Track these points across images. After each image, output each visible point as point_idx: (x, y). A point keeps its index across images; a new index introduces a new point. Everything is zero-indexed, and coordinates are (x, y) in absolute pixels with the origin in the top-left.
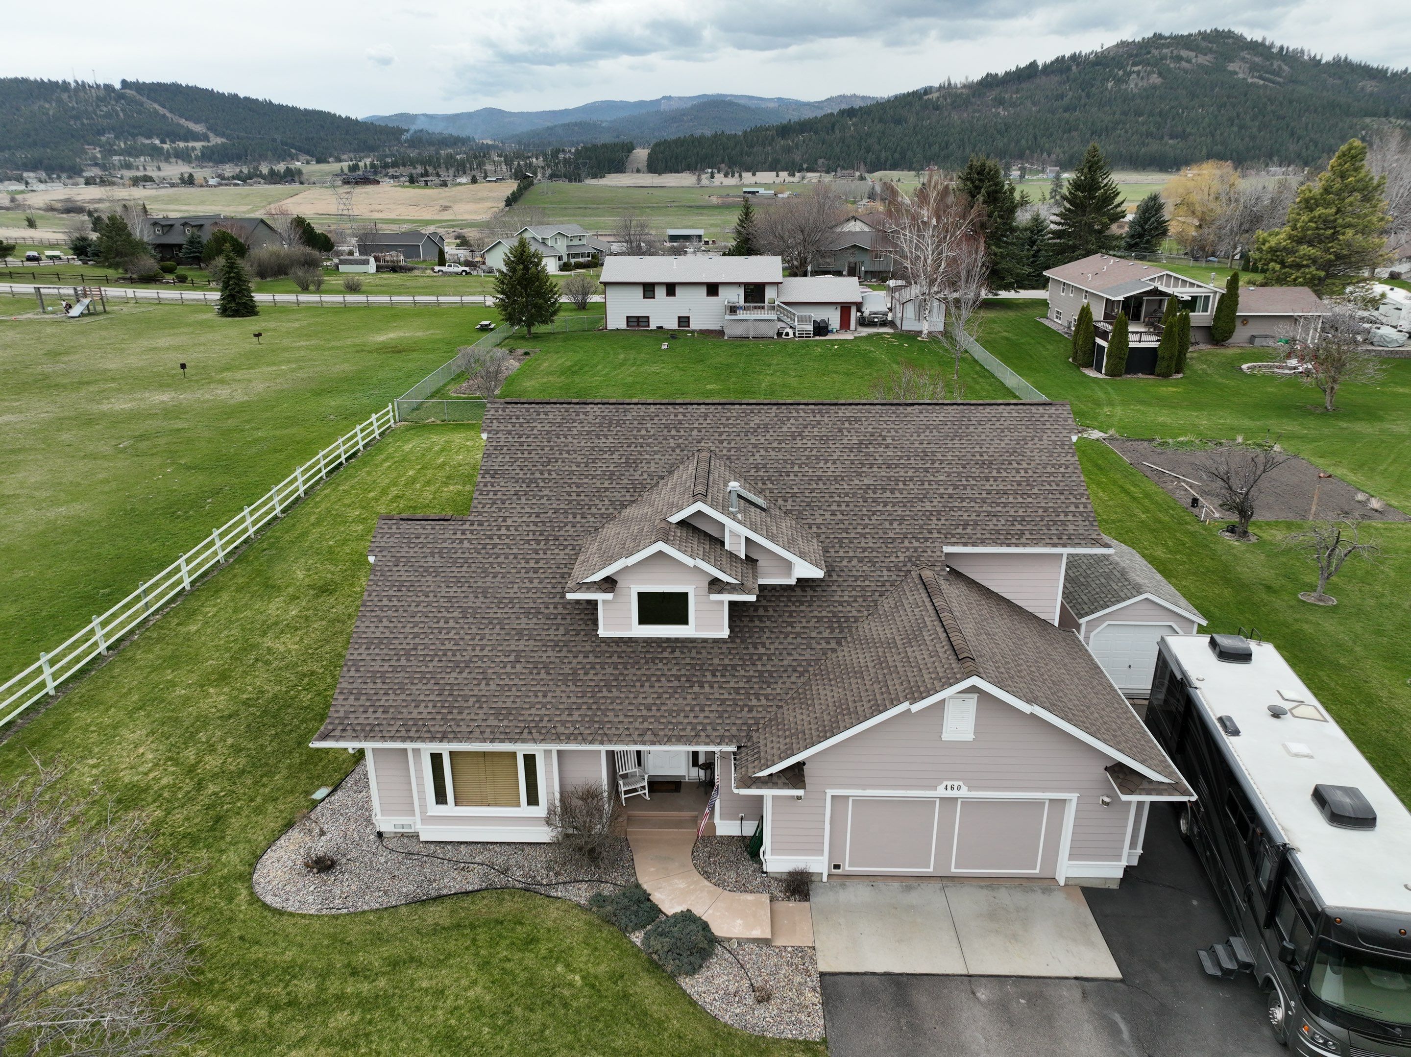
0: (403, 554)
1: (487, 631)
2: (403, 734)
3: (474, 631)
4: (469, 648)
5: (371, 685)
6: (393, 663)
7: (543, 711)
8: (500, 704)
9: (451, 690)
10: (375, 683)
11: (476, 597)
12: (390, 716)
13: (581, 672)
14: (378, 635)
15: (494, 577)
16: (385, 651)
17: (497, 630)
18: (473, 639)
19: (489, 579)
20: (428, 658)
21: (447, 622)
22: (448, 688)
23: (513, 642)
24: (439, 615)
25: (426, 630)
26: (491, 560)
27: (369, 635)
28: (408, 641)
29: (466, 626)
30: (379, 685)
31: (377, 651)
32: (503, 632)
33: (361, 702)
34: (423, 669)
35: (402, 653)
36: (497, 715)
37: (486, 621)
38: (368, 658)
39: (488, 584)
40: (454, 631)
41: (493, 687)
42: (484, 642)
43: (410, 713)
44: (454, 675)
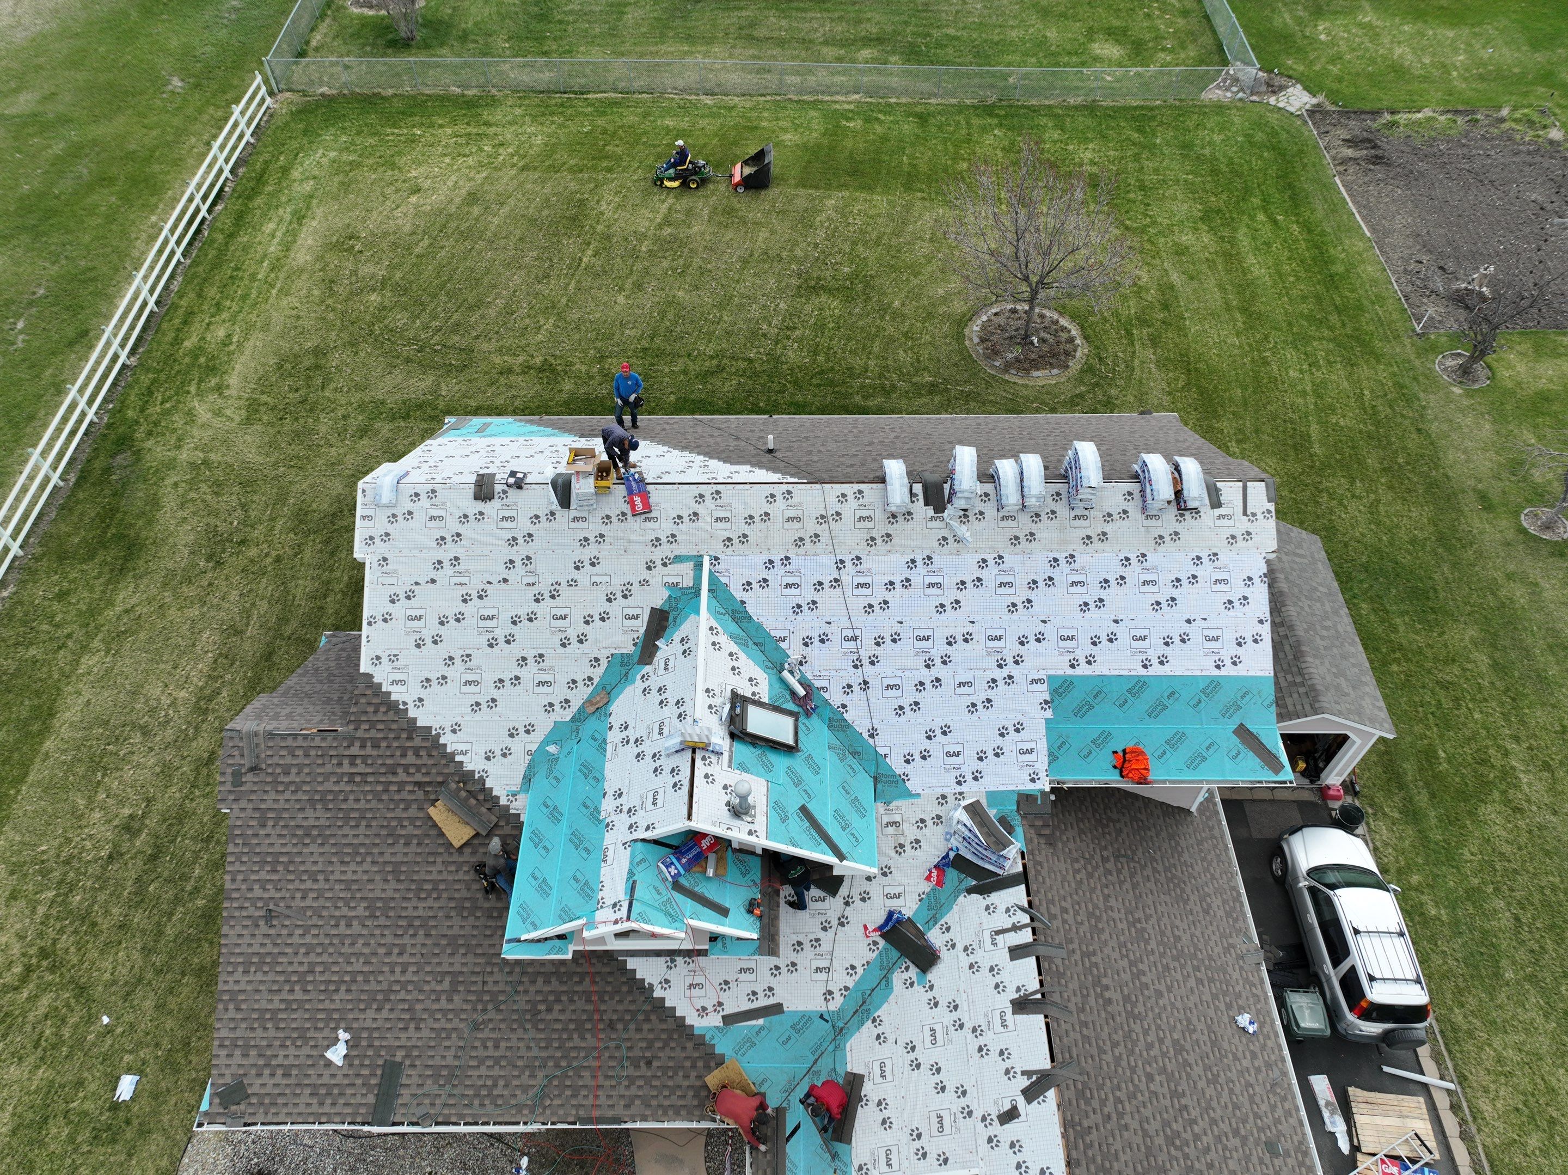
0: (269, 804)
1: (406, 940)
2: (315, 1108)
3: (389, 940)
4: (386, 969)
5: (260, 1033)
6: (285, 996)
7: (496, 1072)
8: (438, 1061)
9: (370, 1038)
10: (265, 1029)
11: (386, 881)
12: (292, 1081)
13: (542, 1007)
14: (256, 948)
15: (407, 844)
16: (271, 977)
17: (420, 939)
18: (389, 954)
19: (399, 848)
20: (332, 988)
21: (349, 926)
22: (365, 1035)
23: (445, 959)
24: (337, 913)
25: (322, 939)
26: (399, 813)
27: (244, 949)
28: (300, 958)
29: (377, 932)
30: (272, 1033)
31: (260, 977)
32: (429, 942)
33: (251, 1061)
34: (327, 1005)
35: (294, 978)
36: (436, 1077)
37: (403, 923)
38: (249, 988)
39: (399, 858)
40: (361, 941)
41: (426, 1033)
42: (405, 958)
43: (320, 1075)
44: (371, 1014)
